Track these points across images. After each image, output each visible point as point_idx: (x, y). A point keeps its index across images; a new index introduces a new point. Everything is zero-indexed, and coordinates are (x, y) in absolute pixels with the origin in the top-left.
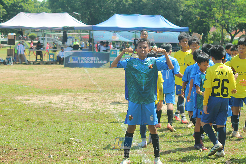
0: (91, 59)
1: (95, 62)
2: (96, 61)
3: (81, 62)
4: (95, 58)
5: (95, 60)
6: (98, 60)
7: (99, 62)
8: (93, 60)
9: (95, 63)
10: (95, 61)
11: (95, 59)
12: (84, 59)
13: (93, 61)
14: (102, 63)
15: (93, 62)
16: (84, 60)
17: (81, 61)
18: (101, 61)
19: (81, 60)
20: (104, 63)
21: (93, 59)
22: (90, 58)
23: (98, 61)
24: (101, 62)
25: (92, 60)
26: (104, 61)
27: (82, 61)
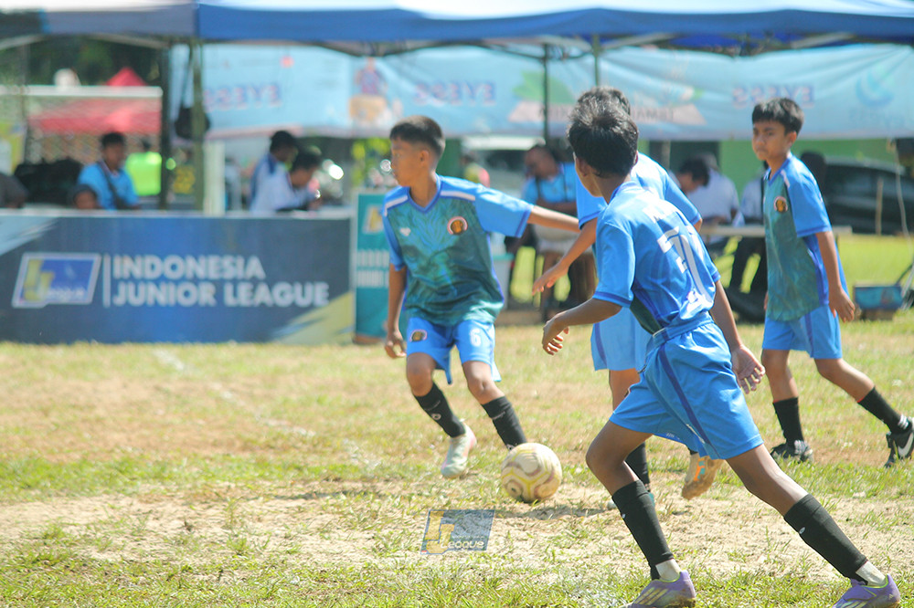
0: (201, 273)
1: (235, 294)
2: (244, 289)
3: (119, 300)
4: (230, 266)
5: (235, 282)
6: (254, 282)
7: (263, 295)
8: (214, 282)
9: (229, 300)
10: (228, 289)
11: (229, 274)
12: (137, 272)
13: (219, 284)
14: (284, 302)
15: (219, 295)
16: (145, 280)
17: (114, 291)
18: (282, 287)
19: (115, 284)
20: (303, 302)
21: (213, 275)
22: (191, 266)
23: (254, 290)
24: (282, 294)
25: (207, 280)
26: (309, 288)
27: (122, 288)
